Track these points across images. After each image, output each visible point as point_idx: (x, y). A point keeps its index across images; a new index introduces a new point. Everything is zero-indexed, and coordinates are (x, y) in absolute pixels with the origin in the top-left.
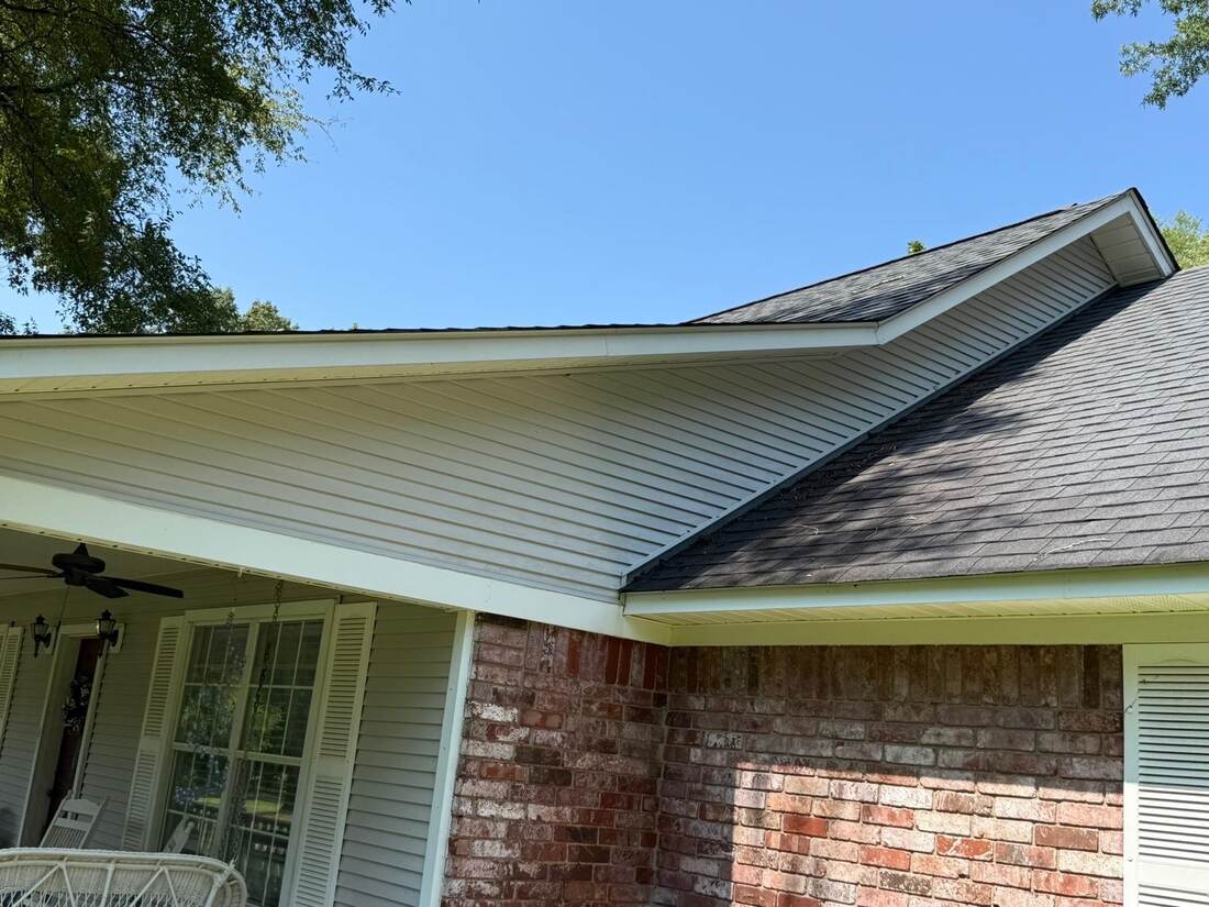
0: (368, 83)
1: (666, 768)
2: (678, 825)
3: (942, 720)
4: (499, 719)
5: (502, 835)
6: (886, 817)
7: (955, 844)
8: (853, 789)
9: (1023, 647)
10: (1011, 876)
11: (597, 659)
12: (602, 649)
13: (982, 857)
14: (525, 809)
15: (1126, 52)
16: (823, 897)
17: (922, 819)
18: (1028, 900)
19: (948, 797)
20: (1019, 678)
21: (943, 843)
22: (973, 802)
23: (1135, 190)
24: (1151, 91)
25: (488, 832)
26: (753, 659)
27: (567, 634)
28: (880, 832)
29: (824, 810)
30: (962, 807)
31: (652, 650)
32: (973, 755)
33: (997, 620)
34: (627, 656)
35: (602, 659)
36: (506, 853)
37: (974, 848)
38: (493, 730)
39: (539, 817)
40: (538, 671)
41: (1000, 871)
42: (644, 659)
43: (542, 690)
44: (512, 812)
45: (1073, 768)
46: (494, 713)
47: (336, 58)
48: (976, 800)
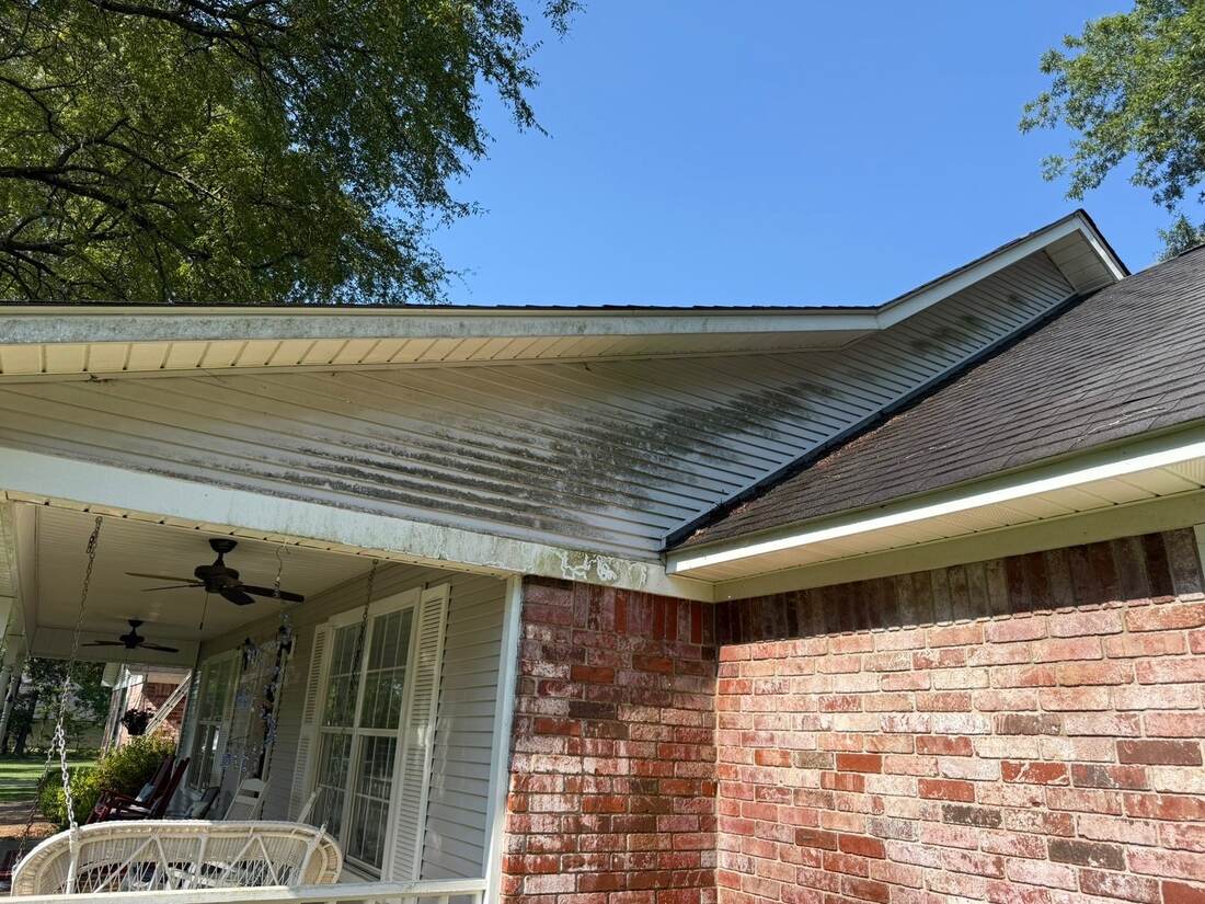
0: (464, 208)
1: (721, 718)
2: (736, 772)
3: (991, 637)
4: (551, 676)
5: (559, 788)
6: (941, 746)
7: (1023, 769)
8: (904, 721)
9: (1071, 548)
10: (1096, 802)
11: (644, 616)
12: (649, 606)
13: (1057, 782)
14: (582, 763)
15: (1045, 163)
16: (883, 835)
17: (983, 746)
18: (1120, 829)
19: (1007, 718)
20: (1072, 581)
21: (1010, 771)
22: (1037, 721)
23: (1082, 211)
24: (1070, 188)
25: (545, 786)
26: (791, 604)
27: (613, 594)
28: (937, 763)
29: (876, 746)
30: (1025, 727)
31: (696, 606)
32: (1031, 670)
33: (1038, 525)
34: (673, 613)
35: (649, 616)
36: (563, 807)
37: (1046, 772)
38: (544, 687)
39: (596, 770)
40: (586, 629)
41: (1081, 796)
42: (690, 615)
43: (591, 646)
44: (570, 765)
45: (1153, 672)
46: (547, 670)
47: (441, 197)
48: (1040, 719)
